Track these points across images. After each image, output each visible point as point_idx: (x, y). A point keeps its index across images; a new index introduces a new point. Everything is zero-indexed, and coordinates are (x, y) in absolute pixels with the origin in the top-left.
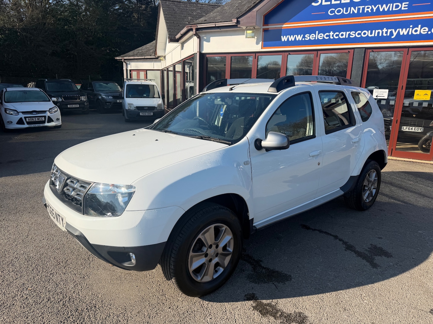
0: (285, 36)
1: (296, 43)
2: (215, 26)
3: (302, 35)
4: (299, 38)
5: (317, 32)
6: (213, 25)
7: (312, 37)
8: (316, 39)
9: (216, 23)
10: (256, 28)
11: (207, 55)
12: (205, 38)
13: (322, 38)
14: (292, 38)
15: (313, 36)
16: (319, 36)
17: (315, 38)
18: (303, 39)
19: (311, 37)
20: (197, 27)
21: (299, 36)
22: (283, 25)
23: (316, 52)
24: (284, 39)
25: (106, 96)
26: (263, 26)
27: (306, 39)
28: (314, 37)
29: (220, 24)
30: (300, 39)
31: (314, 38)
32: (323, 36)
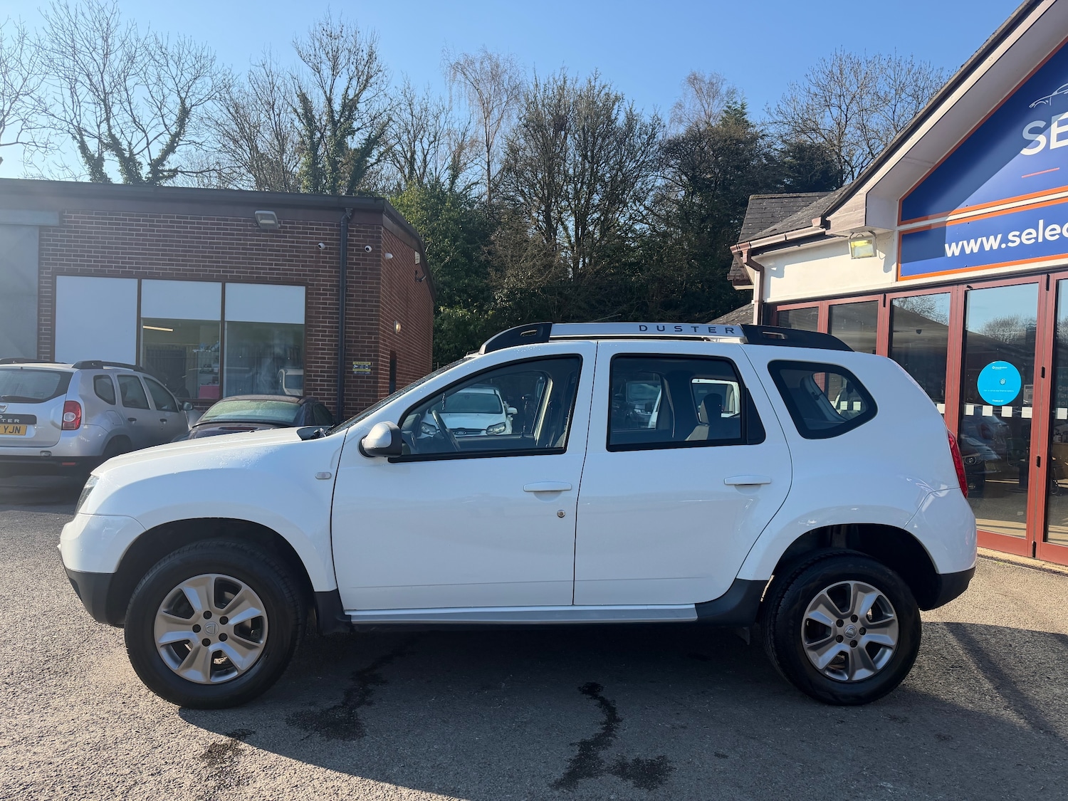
0: (954, 244)
1: (983, 258)
2: (784, 239)
3: (999, 236)
4: (992, 243)
5: (1041, 222)
6: (780, 238)
7: (1027, 237)
8: (1040, 240)
9: (786, 234)
10: (879, 235)
11: (778, 307)
12: (775, 269)
13: (1057, 237)
14: (972, 247)
15: (1030, 234)
16: (1048, 233)
17: (1036, 238)
18: (1003, 246)
19: (1024, 237)
20: (749, 247)
21: (992, 238)
22: (947, 215)
23: (1043, 275)
24: (952, 250)
25: (641, 410)
26: (899, 225)
27: (1010, 244)
28: (1034, 235)
29: (796, 234)
30: (995, 247)
31: (1033, 241)
32: (1058, 231)
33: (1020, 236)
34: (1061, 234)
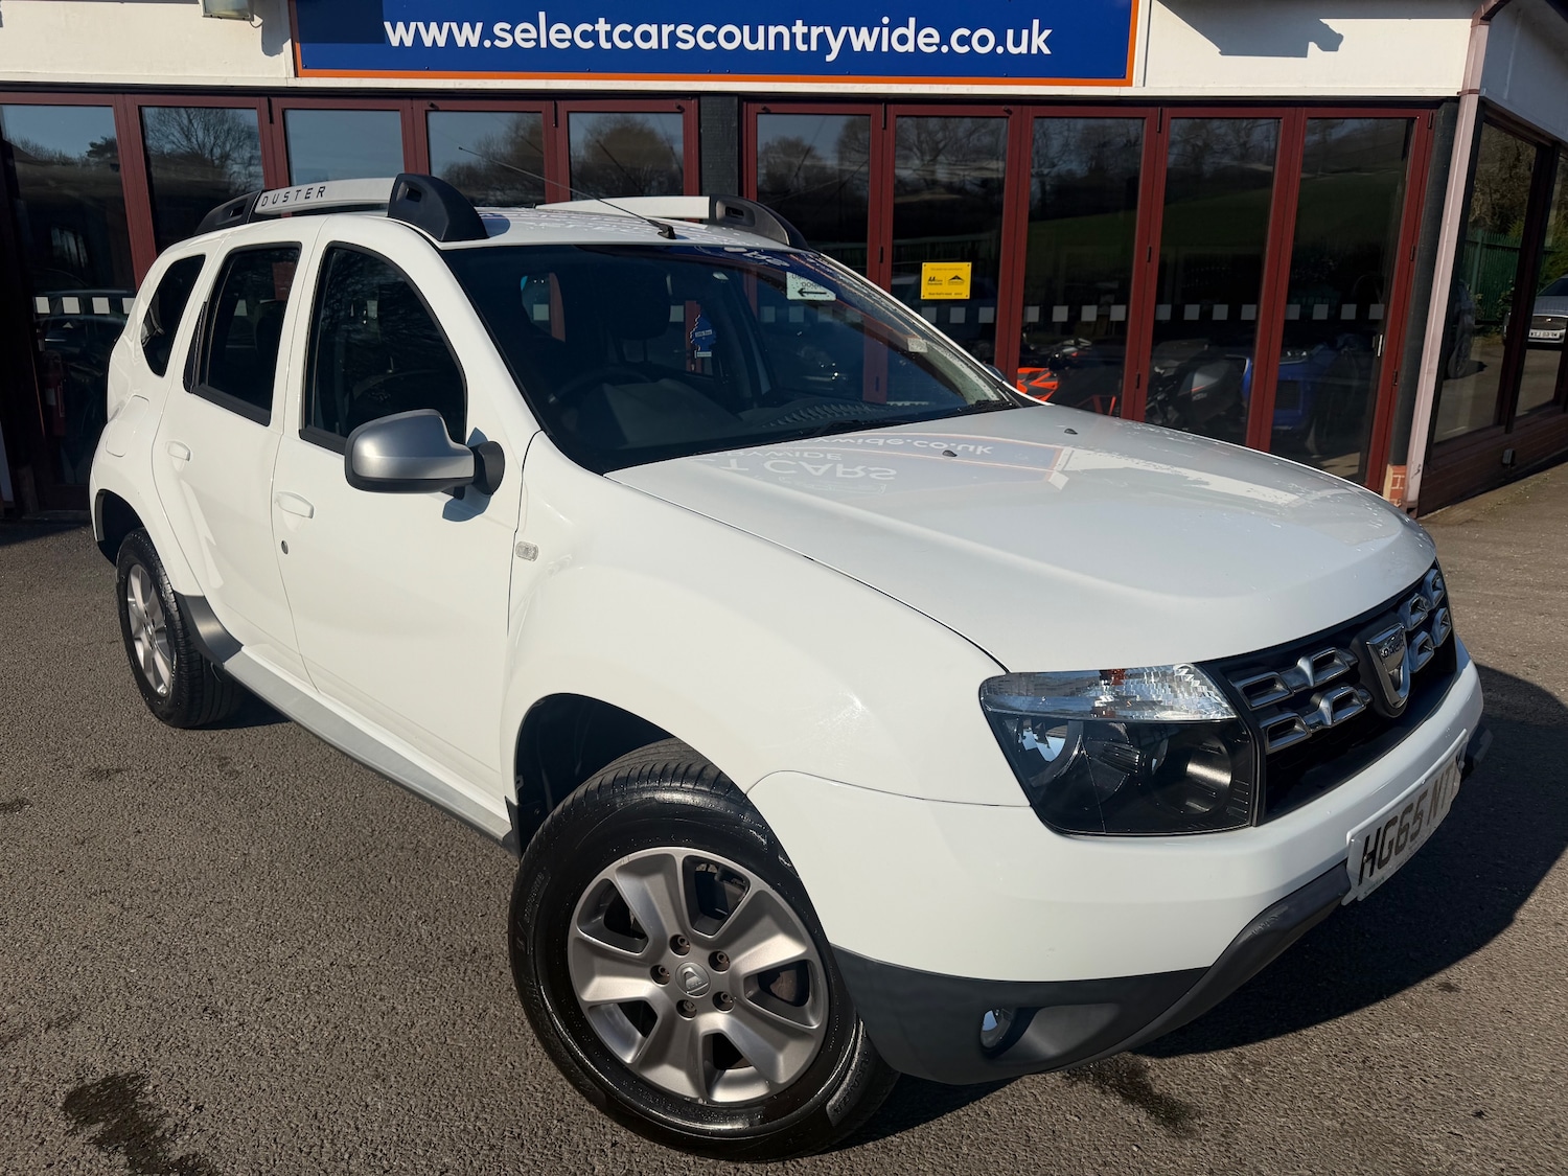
0: (400, 25)
1: (452, 58)
3: (479, 26)
4: (468, 35)
5: (541, 15)
7: (523, 36)
8: (543, 44)
13: (567, 44)
14: (434, 36)
15: (528, 31)
16: (553, 36)
17: (537, 40)
18: (487, 44)
19: (518, 34)
21: (466, 26)
23: (548, 102)
24: (399, 35)
27: (498, 43)
28: (534, 35)
30: (474, 43)
31: (533, 44)
32: (568, 35)
33: (512, 32)
34: (572, 41)
